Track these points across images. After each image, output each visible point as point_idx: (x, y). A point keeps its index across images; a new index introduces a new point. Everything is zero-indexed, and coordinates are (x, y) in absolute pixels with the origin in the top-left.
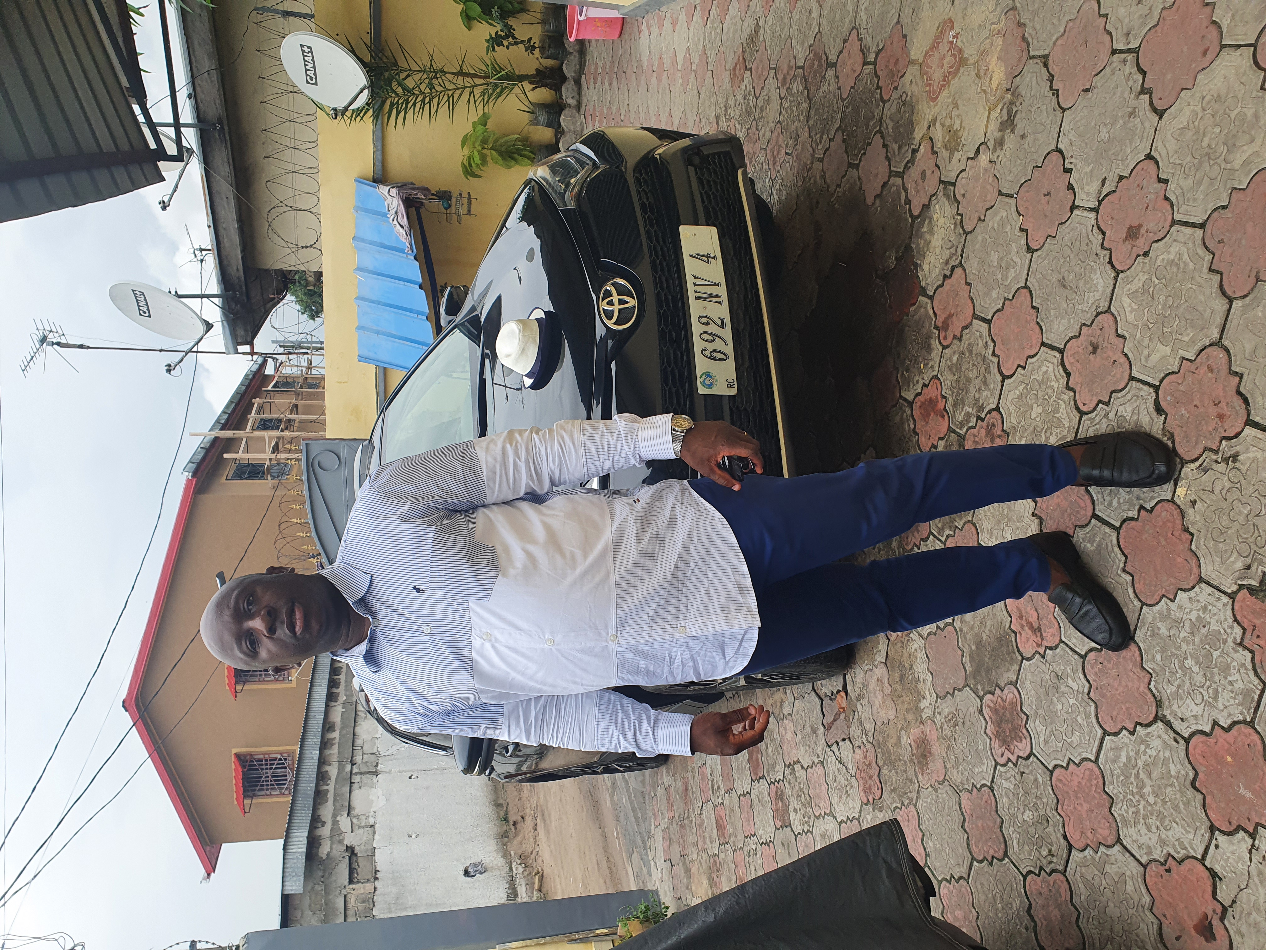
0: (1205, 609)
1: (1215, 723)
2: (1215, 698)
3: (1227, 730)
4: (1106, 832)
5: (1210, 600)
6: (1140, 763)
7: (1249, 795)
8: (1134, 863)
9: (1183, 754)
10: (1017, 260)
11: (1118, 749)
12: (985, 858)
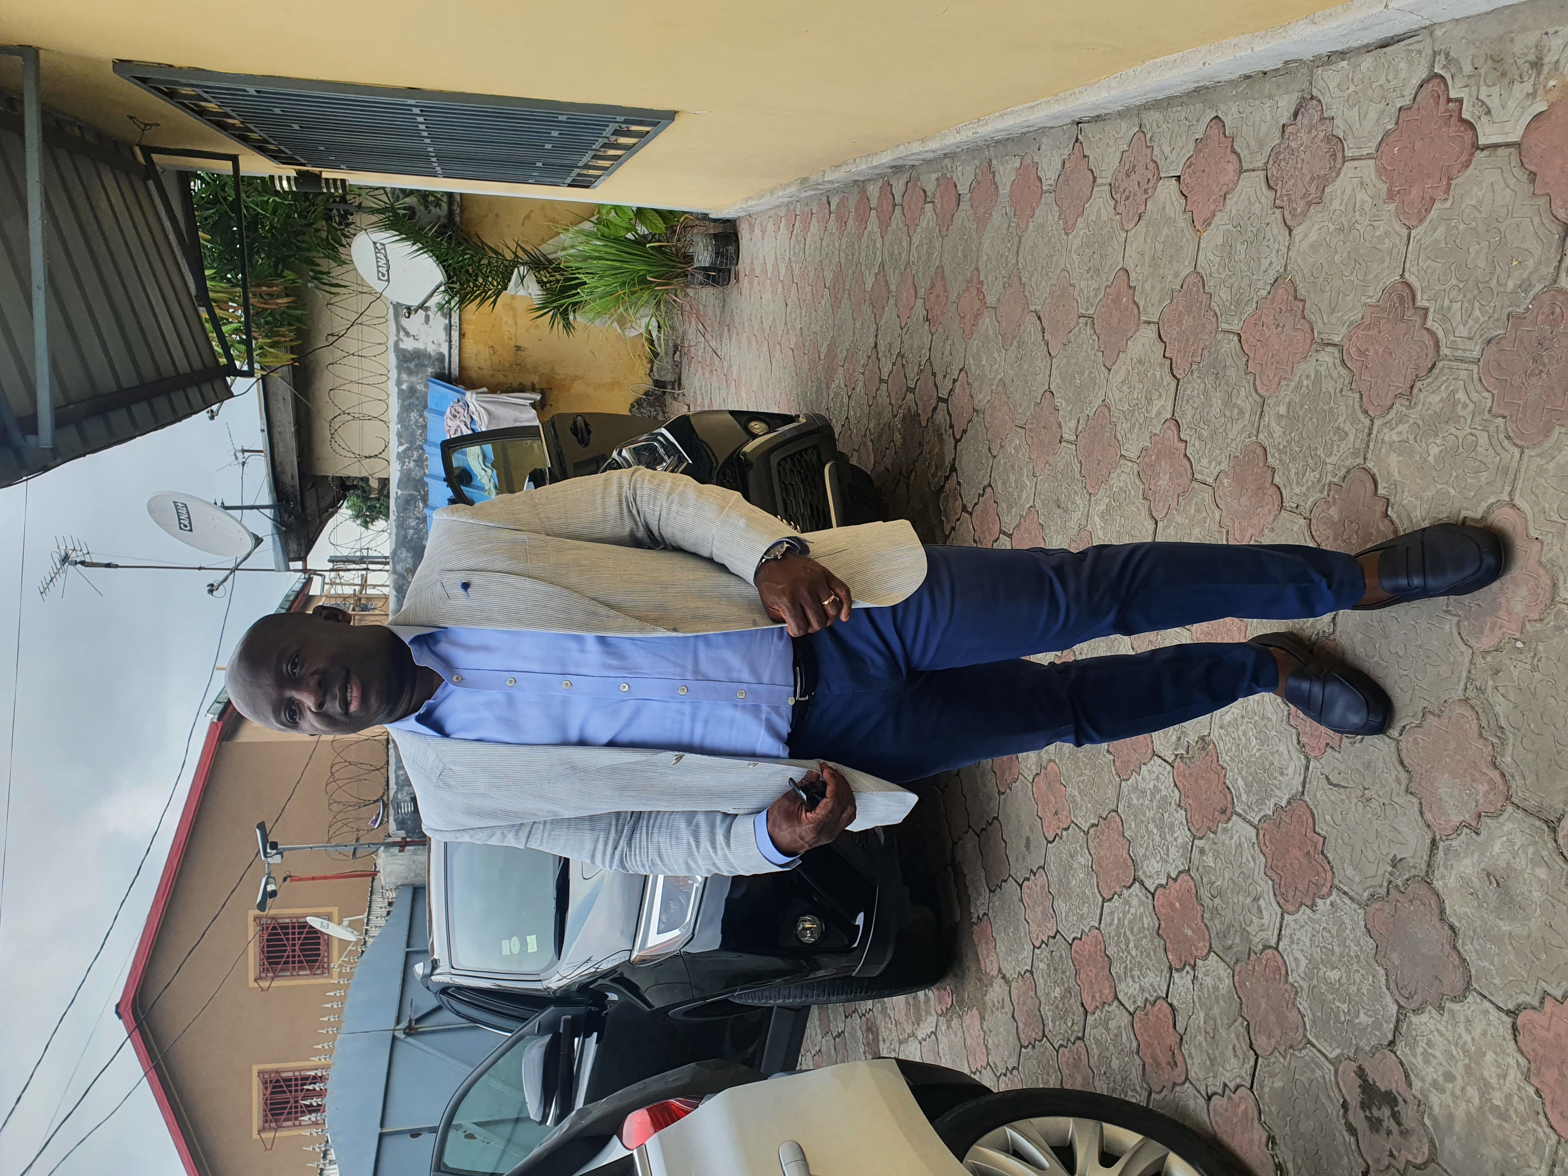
0: (1158, 778)
1: (1169, 876)
2: (1167, 855)
3: (1175, 880)
4: (1106, 991)
5: (1161, 769)
6: (1126, 922)
7: (1190, 933)
8: (1126, 1014)
9: (1151, 907)
10: (1028, 482)
11: (1112, 913)
12: (1030, 1043)
